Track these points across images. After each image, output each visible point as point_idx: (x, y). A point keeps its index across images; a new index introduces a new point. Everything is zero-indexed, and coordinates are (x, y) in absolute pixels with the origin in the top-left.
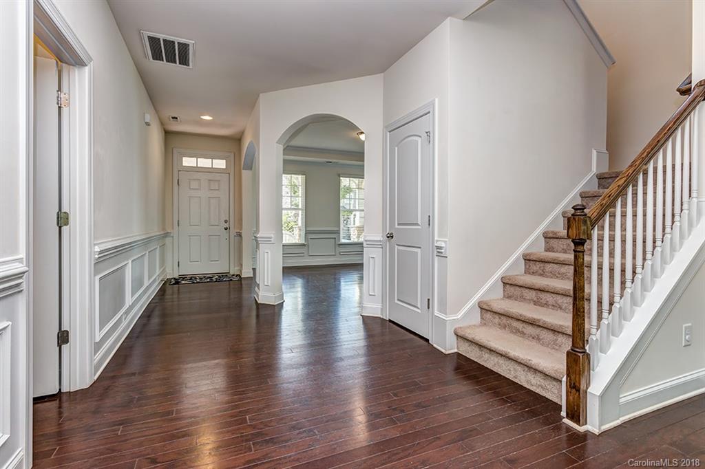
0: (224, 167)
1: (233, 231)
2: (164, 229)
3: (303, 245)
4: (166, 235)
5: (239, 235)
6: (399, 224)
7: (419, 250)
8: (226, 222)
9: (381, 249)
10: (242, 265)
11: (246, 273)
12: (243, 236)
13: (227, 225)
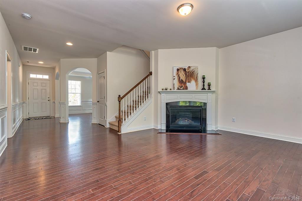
0: (48, 78)
1: (51, 101)
2: (23, 101)
3: (81, 106)
4: (24, 103)
5: (54, 102)
6: (100, 99)
7: (103, 105)
8: (49, 98)
9: (96, 105)
10: (55, 113)
11: (57, 116)
12: (55, 102)
13: (49, 99)
